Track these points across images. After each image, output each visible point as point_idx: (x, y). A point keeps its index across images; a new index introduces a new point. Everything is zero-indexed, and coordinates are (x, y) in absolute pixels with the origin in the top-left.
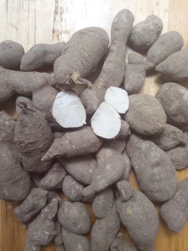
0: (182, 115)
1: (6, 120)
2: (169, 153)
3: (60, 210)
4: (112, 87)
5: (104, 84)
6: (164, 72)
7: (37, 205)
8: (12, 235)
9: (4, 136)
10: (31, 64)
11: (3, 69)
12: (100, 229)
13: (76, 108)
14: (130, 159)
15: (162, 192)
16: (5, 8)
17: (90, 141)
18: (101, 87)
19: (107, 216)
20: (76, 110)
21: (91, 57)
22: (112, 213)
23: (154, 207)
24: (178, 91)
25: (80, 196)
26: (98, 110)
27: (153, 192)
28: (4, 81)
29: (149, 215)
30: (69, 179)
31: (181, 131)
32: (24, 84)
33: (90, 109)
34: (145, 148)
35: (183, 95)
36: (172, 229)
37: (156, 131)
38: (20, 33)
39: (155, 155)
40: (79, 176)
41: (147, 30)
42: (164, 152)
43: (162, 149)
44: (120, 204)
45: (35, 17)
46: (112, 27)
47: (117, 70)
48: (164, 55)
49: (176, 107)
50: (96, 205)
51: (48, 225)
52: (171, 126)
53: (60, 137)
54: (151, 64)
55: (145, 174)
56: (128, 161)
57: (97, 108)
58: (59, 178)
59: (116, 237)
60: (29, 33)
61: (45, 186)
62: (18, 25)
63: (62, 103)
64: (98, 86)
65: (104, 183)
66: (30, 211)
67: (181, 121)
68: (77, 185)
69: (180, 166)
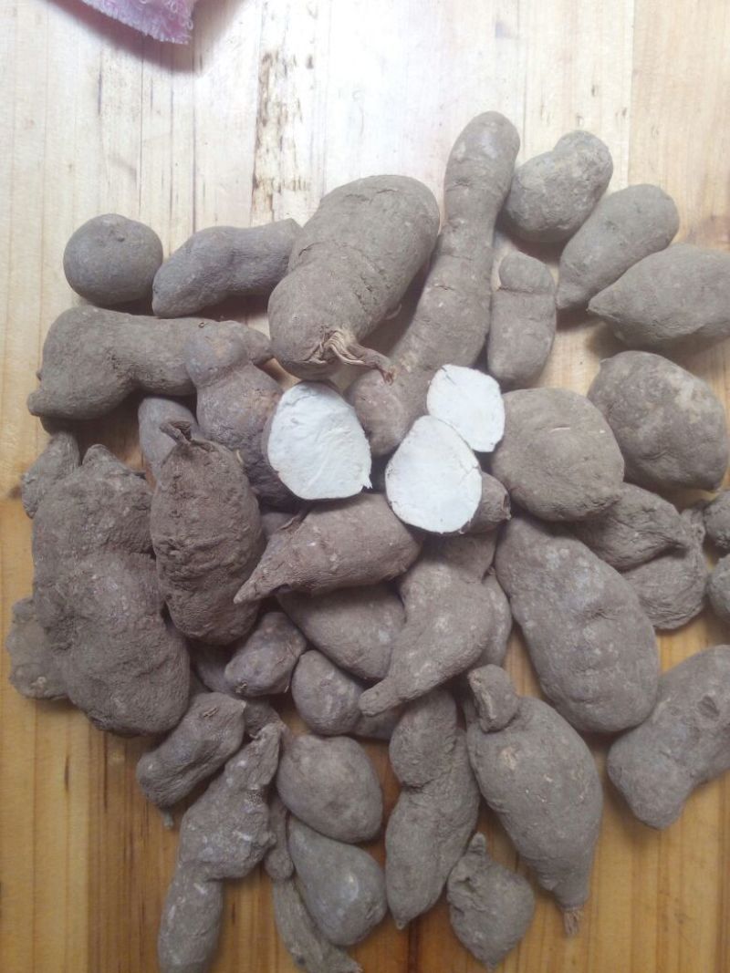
0: (673, 457)
1: (114, 476)
2: (634, 577)
3: (288, 762)
4: (450, 369)
5: (423, 358)
6: (618, 319)
7: (214, 747)
8: (125, 850)
9: (111, 526)
10: (189, 293)
11: (96, 310)
12: (415, 820)
13: (340, 436)
14: (509, 597)
15: (613, 699)
16: (94, 104)
17: (385, 540)
18: (414, 366)
19: (437, 781)
20: (342, 443)
21: (386, 275)
22: (453, 771)
23: (588, 750)
24: (659, 382)
25: (350, 717)
26: (406, 441)
27: (583, 701)
28: (101, 350)
29: (572, 772)
30: (316, 663)
31: (672, 508)
32: (168, 361)
33: (383, 438)
34: (559, 561)
35: (677, 391)
36: (643, 817)
37: (592, 507)
38: (143, 189)
39: (589, 584)
40: (349, 653)
41: (562, 184)
42: (617, 575)
43: (611, 565)
44: (478, 739)
45: (194, 136)
46: (448, 172)
47: (467, 311)
48: (615, 264)
49: (654, 432)
50: (404, 742)
51: (249, 811)
52: (638, 491)
53: (290, 529)
54: (574, 293)
55: (559, 646)
56: (501, 604)
57: (404, 436)
58: (285, 659)
59: (466, 849)
60: (174, 187)
61: (241, 684)
62: (138, 161)
63: (296, 423)
64: (404, 363)
65: (430, 671)
66: (192, 766)
67: (670, 474)
68: (339, 682)
69: (668, 618)
